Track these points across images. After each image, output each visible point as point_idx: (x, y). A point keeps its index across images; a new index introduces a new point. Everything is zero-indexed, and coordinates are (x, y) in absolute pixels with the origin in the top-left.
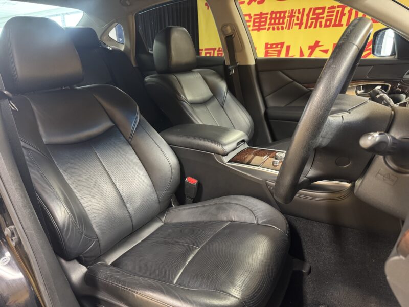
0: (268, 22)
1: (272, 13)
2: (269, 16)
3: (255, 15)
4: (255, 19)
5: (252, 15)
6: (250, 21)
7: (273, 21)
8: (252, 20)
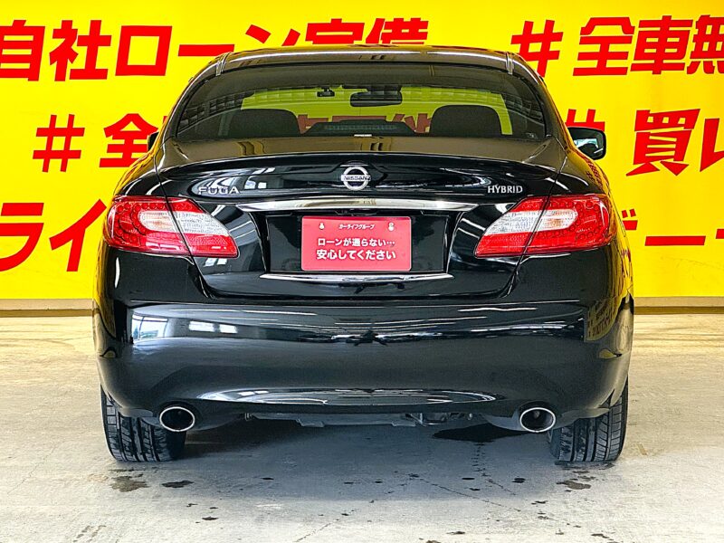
0: (691, 46)
1: (704, 21)
2: (694, 31)
3: (643, 24)
4: (642, 36)
5: (635, 23)
6: (628, 40)
7: (706, 47)
8: (635, 37)
